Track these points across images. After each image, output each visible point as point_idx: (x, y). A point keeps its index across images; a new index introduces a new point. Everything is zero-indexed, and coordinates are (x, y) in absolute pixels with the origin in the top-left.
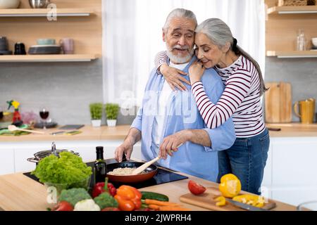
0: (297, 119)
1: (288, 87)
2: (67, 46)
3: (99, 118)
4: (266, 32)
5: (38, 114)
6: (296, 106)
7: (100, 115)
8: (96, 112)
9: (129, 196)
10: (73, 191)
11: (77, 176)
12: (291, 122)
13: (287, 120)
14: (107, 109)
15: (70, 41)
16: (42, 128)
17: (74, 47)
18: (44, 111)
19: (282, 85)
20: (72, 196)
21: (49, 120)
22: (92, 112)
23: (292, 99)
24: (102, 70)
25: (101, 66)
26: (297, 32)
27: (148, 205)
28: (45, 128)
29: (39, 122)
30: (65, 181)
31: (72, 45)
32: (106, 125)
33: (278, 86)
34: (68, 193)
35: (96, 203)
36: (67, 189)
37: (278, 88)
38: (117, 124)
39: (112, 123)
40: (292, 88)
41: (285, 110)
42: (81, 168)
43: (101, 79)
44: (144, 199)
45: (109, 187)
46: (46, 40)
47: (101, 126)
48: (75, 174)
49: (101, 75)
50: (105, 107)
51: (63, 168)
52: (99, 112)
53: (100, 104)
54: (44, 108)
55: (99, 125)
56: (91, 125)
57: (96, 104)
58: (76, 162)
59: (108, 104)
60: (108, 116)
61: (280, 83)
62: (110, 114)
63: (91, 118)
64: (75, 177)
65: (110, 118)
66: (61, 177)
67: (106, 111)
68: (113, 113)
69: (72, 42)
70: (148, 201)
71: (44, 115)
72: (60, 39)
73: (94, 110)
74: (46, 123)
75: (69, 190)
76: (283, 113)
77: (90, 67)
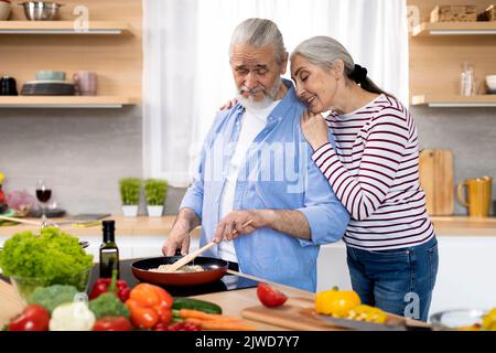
0: (463, 210)
1: (448, 156)
2: (86, 84)
3: (134, 202)
4: (411, 66)
5: (34, 194)
6: (460, 187)
7: (136, 197)
8: (130, 194)
9: (150, 300)
10: (55, 289)
11: (65, 266)
12: (453, 215)
13: (447, 211)
14: (148, 187)
15: (90, 75)
16: (40, 217)
17: (96, 86)
18: (43, 189)
19: (437, 153)
20: (52, 297)
21: (53, 205)
22: (123, 192)
23: (454, 178)
24: (141, 124)
25: (141, 118)
26: (462, 66)
27: (184, 318)
28: (44, 217)
29: (37, 208)
30: (43, 273)
31: (93, 83)
32: (147, 215)
33: (431, 155)
34: (45, 292)
35: (90, 308)
36: (45, 286)
37: (431, 159)
38: (164, 214)
39: (155, 211)
40: (454, 157)
41: (442, 194)
42: (74, 255)
43: (140, 140)
44: (179, 309)
45: (118, 285)
46: (50, 72)
47: (138, 215)
48: (62, 263)
49: (140, 133)
50: (144, 185)
51: (42, 252)
52: (134, 193)
53: (136, 180)
54: (44, 184)
55: (135, 214)
56: (122, 214)
57: (130, 180)
58: (67, 244)
59: (150, 180)
60: (149, 199)
61: (435, 150)
62: (153, 196)
63: (121, 202)
64: (61, 267)
65: (153, 202)
66: (37, 267)
67: (146, 192)
68: (157, 194)
69: (95, 78)
70: (184, 312)
71: (44, 196)
72: (73, 72)
73: (126, 188)
74: (47, 210)
75: (49, 288)
76: (439, 200)
77: (122, 119)
